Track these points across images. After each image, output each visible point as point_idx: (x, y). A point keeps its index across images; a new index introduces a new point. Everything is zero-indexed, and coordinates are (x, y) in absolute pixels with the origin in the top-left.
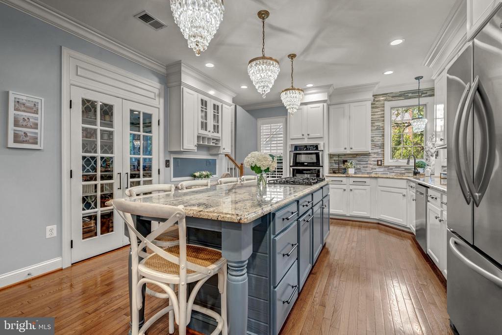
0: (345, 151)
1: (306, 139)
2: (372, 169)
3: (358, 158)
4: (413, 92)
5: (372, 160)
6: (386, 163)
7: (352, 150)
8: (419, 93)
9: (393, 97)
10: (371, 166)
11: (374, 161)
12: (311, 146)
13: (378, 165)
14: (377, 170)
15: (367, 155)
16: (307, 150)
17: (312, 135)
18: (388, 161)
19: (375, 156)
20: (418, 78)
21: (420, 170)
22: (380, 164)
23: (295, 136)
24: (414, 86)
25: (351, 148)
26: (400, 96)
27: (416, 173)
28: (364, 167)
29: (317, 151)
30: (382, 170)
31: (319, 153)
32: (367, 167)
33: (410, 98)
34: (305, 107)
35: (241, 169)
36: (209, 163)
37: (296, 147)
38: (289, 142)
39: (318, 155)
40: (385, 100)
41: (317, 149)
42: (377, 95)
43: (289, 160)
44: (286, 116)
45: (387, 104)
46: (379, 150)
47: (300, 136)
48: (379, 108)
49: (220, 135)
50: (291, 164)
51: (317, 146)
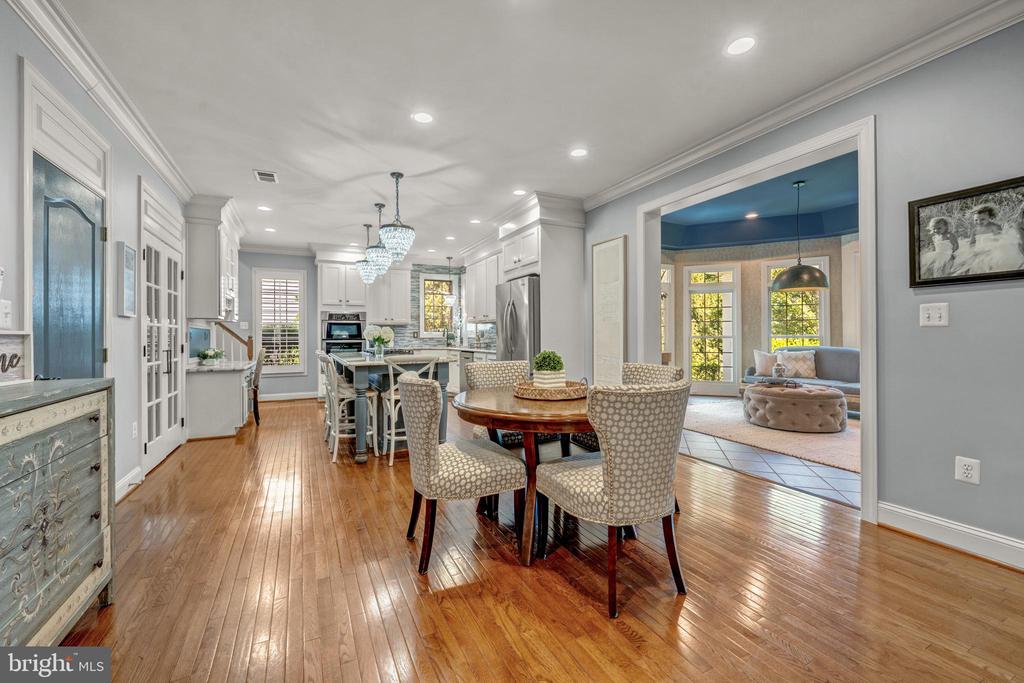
0: (386, 321)
1: (344, 306)
2: (409, 341)
4: (444, 268)
5: (408, 332)
6: (421, 336)
7: (392, 321)
8: (447, 270)
9: (427, 269)
10: (408, 339)
11: (411, 333)
12: (350, 315)
13: (414, 337)
14: (414, 342)
15: (404, 326)
16: (346, 319)
17: (351, 302)
18: (423, 334)
19: (411, 328)
20: (449, 258)
21: (451, 341)
22: (416, 335)
23: (329, 302)
24: (446, 263)
25: (392, 319)
26: (433, 269)
27: (449, 345)
28: (401, 340)
29: (358, 321)
30: (417, 342)
31: (360, 324)
32: (403, 340)
33: (441, 273)
34: (342, 267)
35: (249, 344)
36: (206, 335)
37: (331, 316)
38: (319, 310)
39: (359, 326)
40: (420, 271)
41: (358, 319)
42: (414, 265)
43: (320, 331)
44: (305, 272)
45: (423, 276)
46: (415, 322)
47: (337, 302)
48: (415, 278)
49: (234, 295)
50: (324, 337)
51: (357, 316)
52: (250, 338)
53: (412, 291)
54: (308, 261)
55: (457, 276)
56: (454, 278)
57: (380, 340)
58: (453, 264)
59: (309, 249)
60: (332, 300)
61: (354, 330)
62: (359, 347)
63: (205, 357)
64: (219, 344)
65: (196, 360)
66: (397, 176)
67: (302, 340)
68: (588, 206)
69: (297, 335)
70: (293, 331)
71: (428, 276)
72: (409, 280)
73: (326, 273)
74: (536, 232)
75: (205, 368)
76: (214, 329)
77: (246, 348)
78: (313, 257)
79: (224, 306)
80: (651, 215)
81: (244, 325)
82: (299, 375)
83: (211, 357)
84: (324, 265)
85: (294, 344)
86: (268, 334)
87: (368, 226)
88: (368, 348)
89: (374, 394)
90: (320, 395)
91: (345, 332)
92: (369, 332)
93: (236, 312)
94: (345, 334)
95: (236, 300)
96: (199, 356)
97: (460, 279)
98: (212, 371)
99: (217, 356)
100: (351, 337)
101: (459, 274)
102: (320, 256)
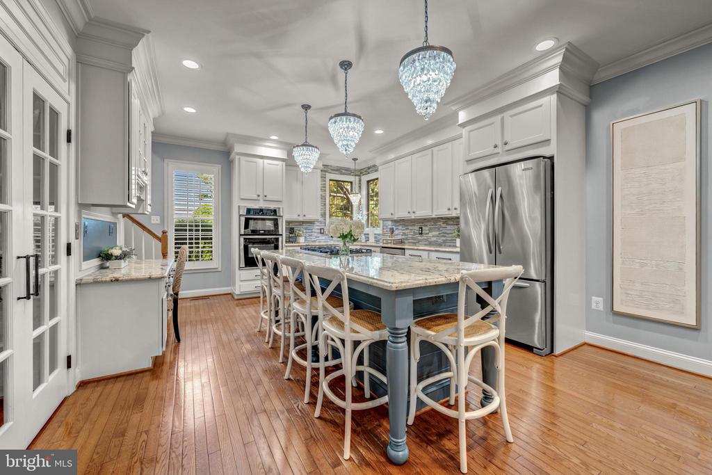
0: (298, 218)
1: (262, 201)
2: (316, 237)
3: (305, 226)
4: (347, 169)
5: (316, 228)
7: (305, 218)
8: (349, 171)
9: (332, 170)
10: (315, 234)
11: (318, 229)
12: (268, 210)
13: (321, 233)
14: (320, 238)
15: (311, 223)
16: (263, 214)
17: (269, 197)
19: (318, 224)
20: (354, 159)
22: (322, 231)
24: (351, 166)
25: (304, 216)
26: (337, 170)
28: (310, 236)
29: (276, 217)
30: (324, 238)
31: (277, 219)
32: (311, 235)
33: (344, 174)
34: (261, 161)
35: (163, 239)
36: (111, 229)
37: (249, 211)
38: (236, 202)
39: (276, 221)
40: (326, 171)
41: (275, 214)
42: (323, 165)
43: (236, 227)
44: (220, 166)
45: (328, 176)
46: (322, 219)
47: (255, 197)
48: (323, 177)
49: (146, 179)
50: (242, 232)
51: (275, 211)
52: (164, 233)
53: (322, 190)
54: (222, 156)
55: (357, 178)
56: (354, 179)
58: (356, 166)
60: (246, 195)
61: (271, 226)
62: (276, 243)
63: (107, 257)
64: (127, 242)
65: (96, 262)
67: (216, 235)
69: (211, 230)
70: (207, 226)
71: (333, 176)
72: (319, 179)
73: (242, 167)
75: (109, 275)
76: (122, 224)
77: (160, 244)
78: (230, 149)
79: (134, 192)
81: (156, 220)
82: (214, 271)
83: (117, 258)
84: (243, 158)
85: (208, 239)
86: (180, 228)
90: (236, 291)
91: (262, 228)
93: (149, 202)
95: (149, 188)
96: (99, 256)
97: (360, 180)
98: (117, 280)
99: (124, 256)
100: (268, 232)
101: (359, 176)
102: (238, 148)
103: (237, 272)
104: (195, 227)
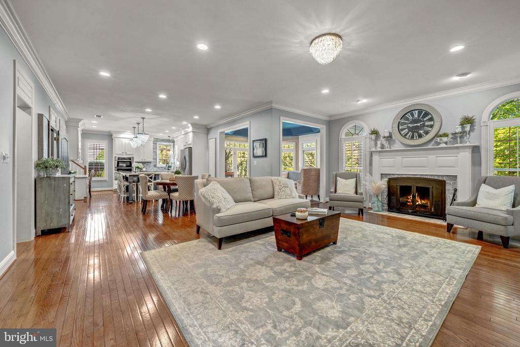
0: (142, 160)
1: (125, 155)
3: (146, 164)
4: (167, 140)
5: (152, 165)
8: (169, 141)
9: (160, 140)
12: (127, 158)
14: (154, 169)
15: (150, 162)
16: (125, 160)
17: (127, 153)
18: (158, 165)
19: (153, 163)
20: (168, 136)
22: (155, 166)
24: (168, 138)
25: (146, 159)
26: (162, 140)
27: (168, 170)
28: (148, 168)
30: (156, 169)
33: (166, 142)
34: (124, 139)
35: (85, 169)
37: (119, 158)
38: (114, 156)
39: (130, 162)
40: (157, 141)
41: (130, 159)
42: (154, 139)
43: (114, 164)
44: (107, 141)
45: (158, 143)
46: (155, 161)
47: (122, 153)
48: (155, 143)
49: (80, 151)
50: (116, 166)
52: (85, 166)
53: (153, 149)
54: (110, 137)
56: (172, 144)
57: (138, 168)
58: (171, 139)
59: (110, 132)
60: (118, 152)
61: (128, 164)
62: (130, 170)
64: (72, 169)
66: (143, 118)
67: (106, 167)
68: (209, 127)
69: (104, 166)
70: (102, 164)
71: (160, 143)
72: (152, 144)
73: (116, 141)
74: (191, 135)
76: (70, 163)
77: (83, 170)
78: (112, 135)
80: (221, 133)
82: (105, 181)
84: (116, 139)
85: (102, 169)
86: (91, 165)
87: (134, 128)
88: (134, 170)
89: (135, 184)
90: (114, 188)
91: (125, 165)
92: (134, 165)
94: (124, 165)
97: (174, 144)
100: (127, 166)
101: (173, 142)
102: (114, 136)
103: (114, 181)
104: (97, 164)
